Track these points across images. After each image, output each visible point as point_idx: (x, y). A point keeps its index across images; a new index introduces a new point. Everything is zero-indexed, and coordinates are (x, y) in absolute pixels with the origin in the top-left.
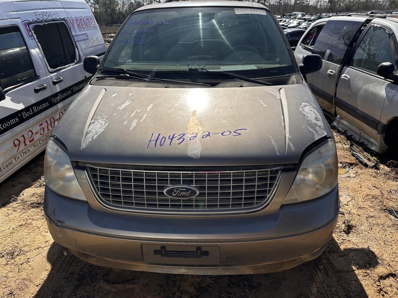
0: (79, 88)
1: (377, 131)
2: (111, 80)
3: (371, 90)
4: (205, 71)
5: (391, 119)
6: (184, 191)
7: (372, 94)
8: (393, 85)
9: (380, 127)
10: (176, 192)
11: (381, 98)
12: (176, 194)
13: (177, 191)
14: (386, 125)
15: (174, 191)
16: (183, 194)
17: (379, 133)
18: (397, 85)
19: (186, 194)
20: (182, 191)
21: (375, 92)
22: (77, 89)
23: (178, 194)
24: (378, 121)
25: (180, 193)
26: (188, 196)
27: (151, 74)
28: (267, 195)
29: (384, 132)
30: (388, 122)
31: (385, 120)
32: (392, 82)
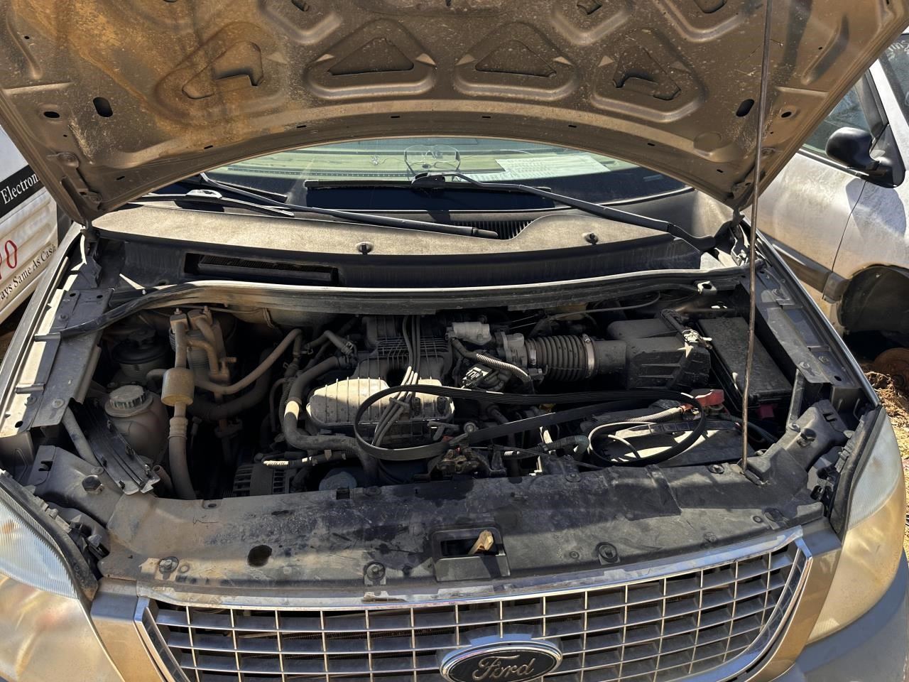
0: (20, 189)
1: (822, 292)
2: (162, 214)
3: (807, 192)
4: (463, 180)
5: (864, 267)
6: (512, 663)
7: (810, 203)
8: (869, 185)
9: (833, 285)
10: (483, 671)
11: (838, 215)
12: (485, 674)
13: (489, 665)
14: (848, 280)
15: (478, 668)
16: (510, 671)
17: (828, 299)
18: (878, 186)
19: (518, 671)
20: (505, 663)
21: (819, 200)
22: (13, 195)
23: (493, 675)
24: (827, 271)
25: (500, 670)
26: (527, 676)
27: (293, 189)
28: (761, 628)
29: (840, 296)
30: (853, 275)
31: (846, 270)
32: (863, 177)
